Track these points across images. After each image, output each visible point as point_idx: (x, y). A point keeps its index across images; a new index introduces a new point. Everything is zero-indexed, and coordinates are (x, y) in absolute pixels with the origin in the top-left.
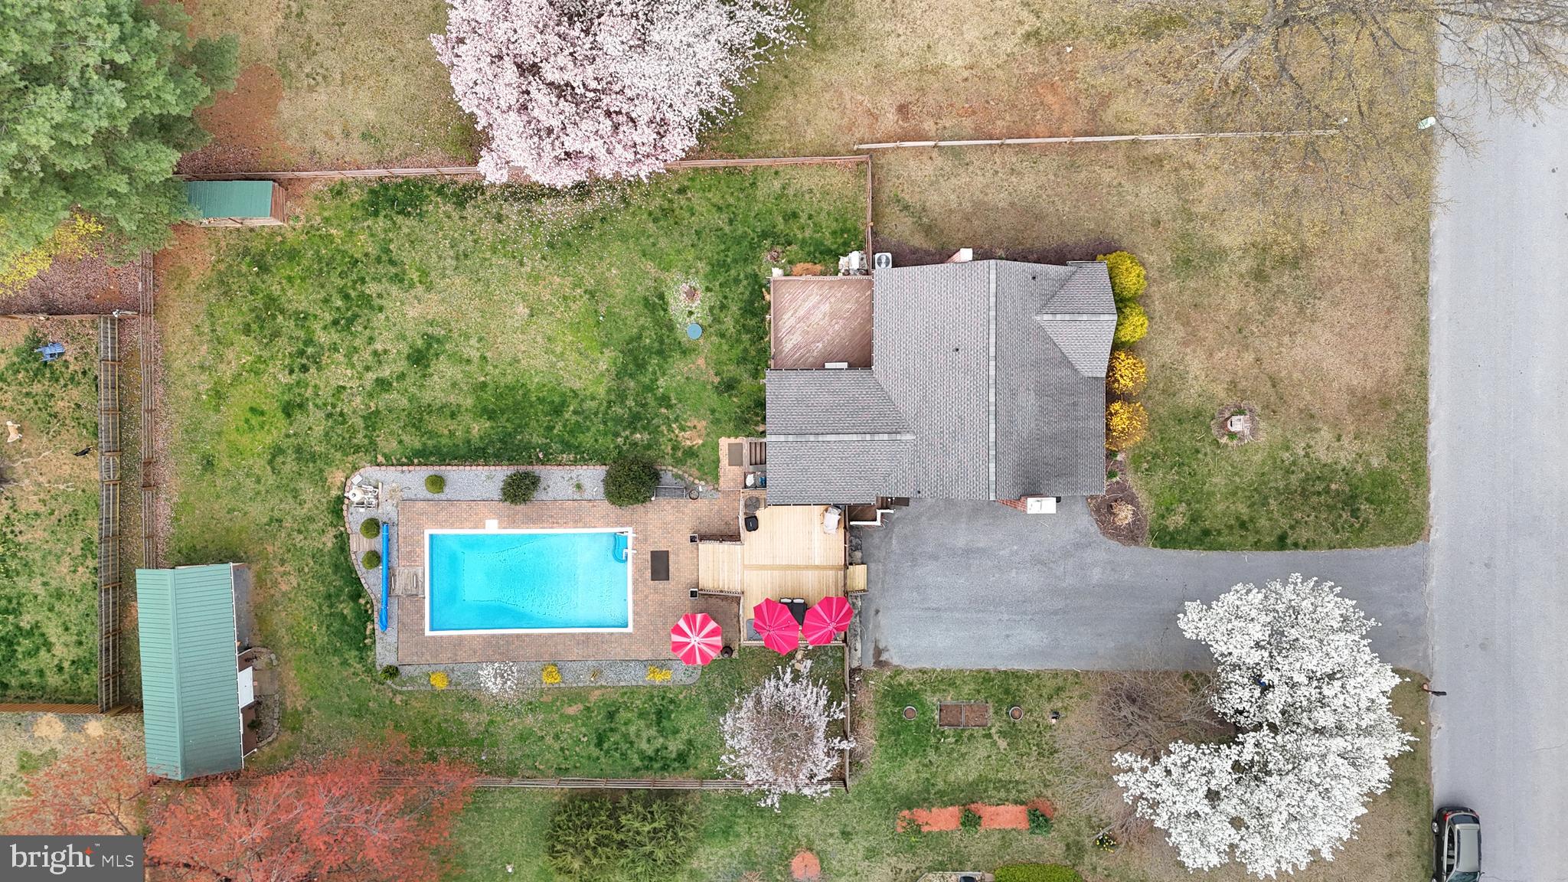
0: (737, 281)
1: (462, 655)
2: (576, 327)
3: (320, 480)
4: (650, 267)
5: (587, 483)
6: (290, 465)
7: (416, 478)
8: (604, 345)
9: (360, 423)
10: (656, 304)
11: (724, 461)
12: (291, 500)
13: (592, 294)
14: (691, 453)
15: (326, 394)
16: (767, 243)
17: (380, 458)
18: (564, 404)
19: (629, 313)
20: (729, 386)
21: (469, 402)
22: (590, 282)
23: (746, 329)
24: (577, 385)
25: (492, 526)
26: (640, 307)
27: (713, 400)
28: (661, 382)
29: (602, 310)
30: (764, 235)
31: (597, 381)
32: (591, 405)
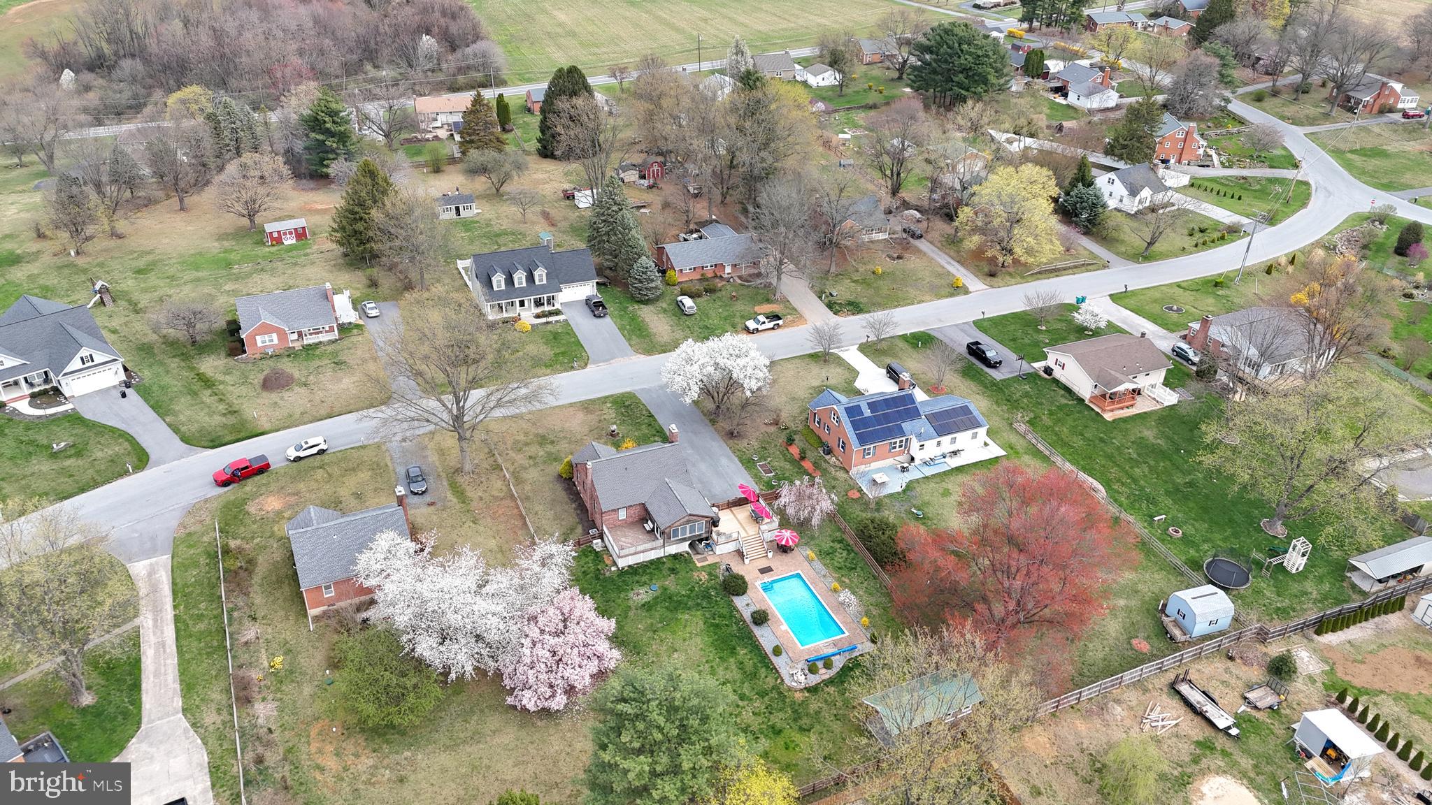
0: (624, 581)
1: (849, 620)
2: (674, 633)
3: (804, 703)
4: (631, 614)
5: (744, 603)
6: (805, 721)
7: (778, 662)
8: (677, 619)
9: (766, 698)
10: (648, 607)
11: (707, 563)
12: (822, 714)
13: (655, 631)
14: (710, 574)
15: (760, 720)
16: (601, 577)
17: (779, 681)
18: (712, 625)
19: (657, 615)
20: (673, 570)
21: (731, 660)
22: (649, 634)
23: (644, 572)
24: (701, 623)
25: (785, 627)
26: (653, 612)
27: (682, 574)
28: (684, 593)
29: (660, 625)
30: (598, 579)
31: (695, 616)
32: (707, 615)
